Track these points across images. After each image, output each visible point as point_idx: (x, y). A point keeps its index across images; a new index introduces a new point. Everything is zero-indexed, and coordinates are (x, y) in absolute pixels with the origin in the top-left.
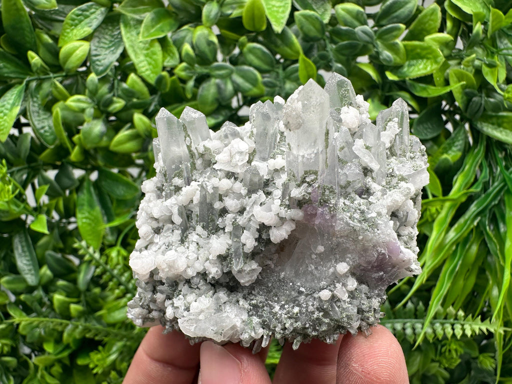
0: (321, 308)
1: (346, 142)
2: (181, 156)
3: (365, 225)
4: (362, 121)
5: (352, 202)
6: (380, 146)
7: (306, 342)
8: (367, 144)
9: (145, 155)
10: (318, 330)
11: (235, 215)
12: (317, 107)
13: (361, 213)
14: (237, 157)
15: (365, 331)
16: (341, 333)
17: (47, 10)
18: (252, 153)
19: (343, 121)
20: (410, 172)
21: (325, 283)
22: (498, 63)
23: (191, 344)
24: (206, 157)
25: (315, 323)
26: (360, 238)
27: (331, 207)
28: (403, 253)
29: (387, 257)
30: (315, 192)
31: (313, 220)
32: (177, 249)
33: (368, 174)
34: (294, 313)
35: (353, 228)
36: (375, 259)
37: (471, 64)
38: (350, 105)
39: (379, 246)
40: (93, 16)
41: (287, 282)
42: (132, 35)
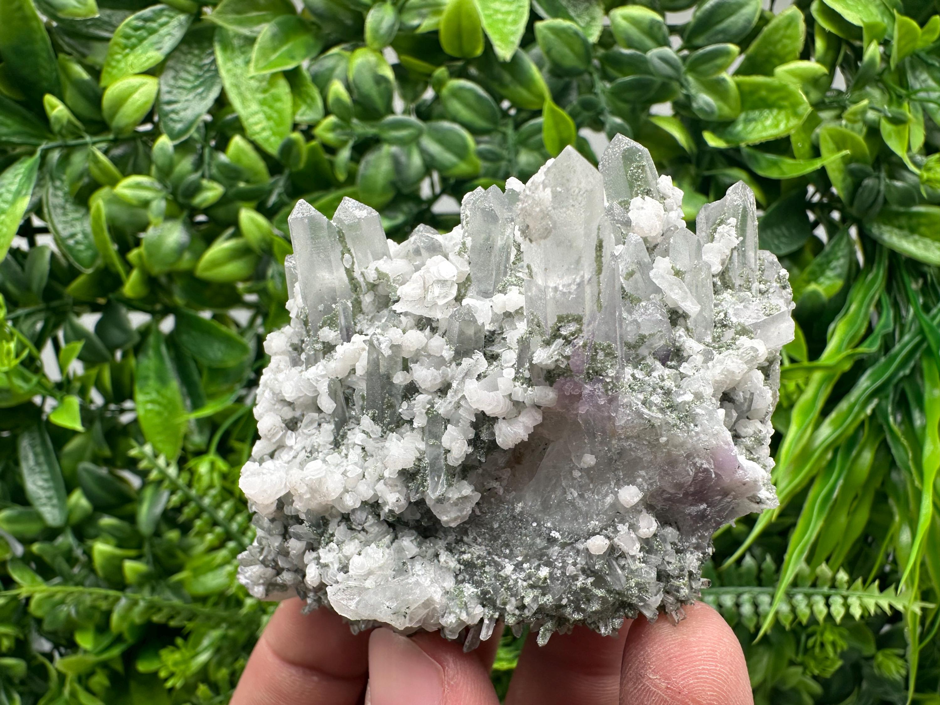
0: (589, 569)
1: (639, 263)
2: (335, 287)
3: (672, 417)
4: (668, 223)
5: (649, 374)
6: (701, 269)
7: (563, 631)
8: (678, 267)
9: (261, 285)
10: (583, 611)
11: (430, 397)
12: (580, 198)
13: (664, 394)
14: (437, 290)
15: (673, 613)
16: (627, 617)
17: (78, 19)
18: (464, 283)
19: (633, 224)
20: (758, 319)
21: (597, 523)
22: (910, 115)
23: (353, 633)
24: (381, 290)
25: (579, 598)
26: (663, 440)
27: (608, 383)
28: (743, 469)
29: (713, 476)
30: (578, 355)
31: (575, 406)
32: (327, 459)
33: (679, 323)
34: (539, 579)
35: (649, 421)
36: (691, 479)
37: (859, 117)
38: (647, 194)
39: (698, 456)
40: (163, 31)
41: (527, 521)
42: (236, 65)
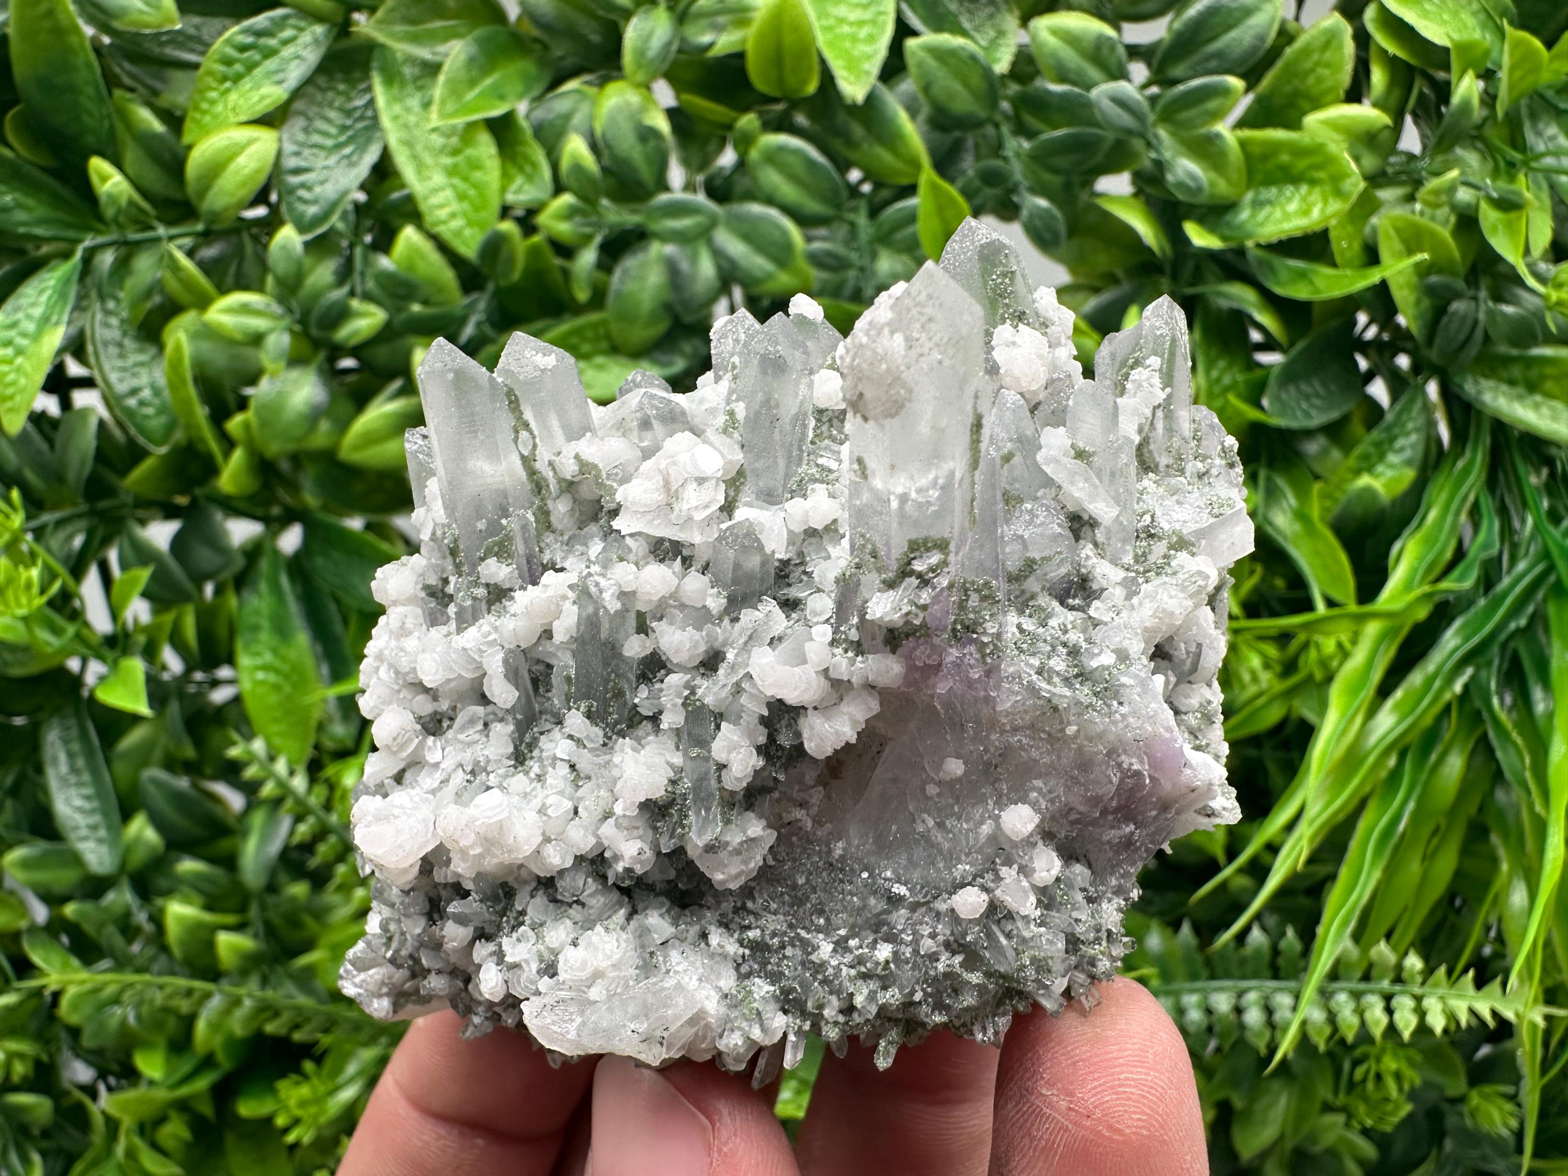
0: (956, 941)
1: (1019, 438)
2: (505, 490)
3: (1083, 692)
4: (1056, 367)
5: (1043, 623)
6: (1120, 449)
8: (1081, 445)
10: (948, 1009)
11: (689, 676)
13: (1069, 654)
14: (692, 495)
15: (1083, 997)
17: (148, 31)
18: (735, 481)
19: (1004, 372)
20: (1202, 522)
21: (967, 867)
22: (1527, 195)
24: (585, 491)
25: (942, 989)
26: (1071, 729)
27: (986, 644)
28: (1191, 767)
29: (1147, 781)
30: (940, 602)
31: (931, 682)
32: (506, 784)
33: (1083, 535)
34: (877, 963)
35: (1050, 701)
36: (1113, 790)
37: (1444, 198)
38: (1022, 322)
39: (1125, 752)
40: (287, 52)
41: (852, 870)
42: (408, 110)
